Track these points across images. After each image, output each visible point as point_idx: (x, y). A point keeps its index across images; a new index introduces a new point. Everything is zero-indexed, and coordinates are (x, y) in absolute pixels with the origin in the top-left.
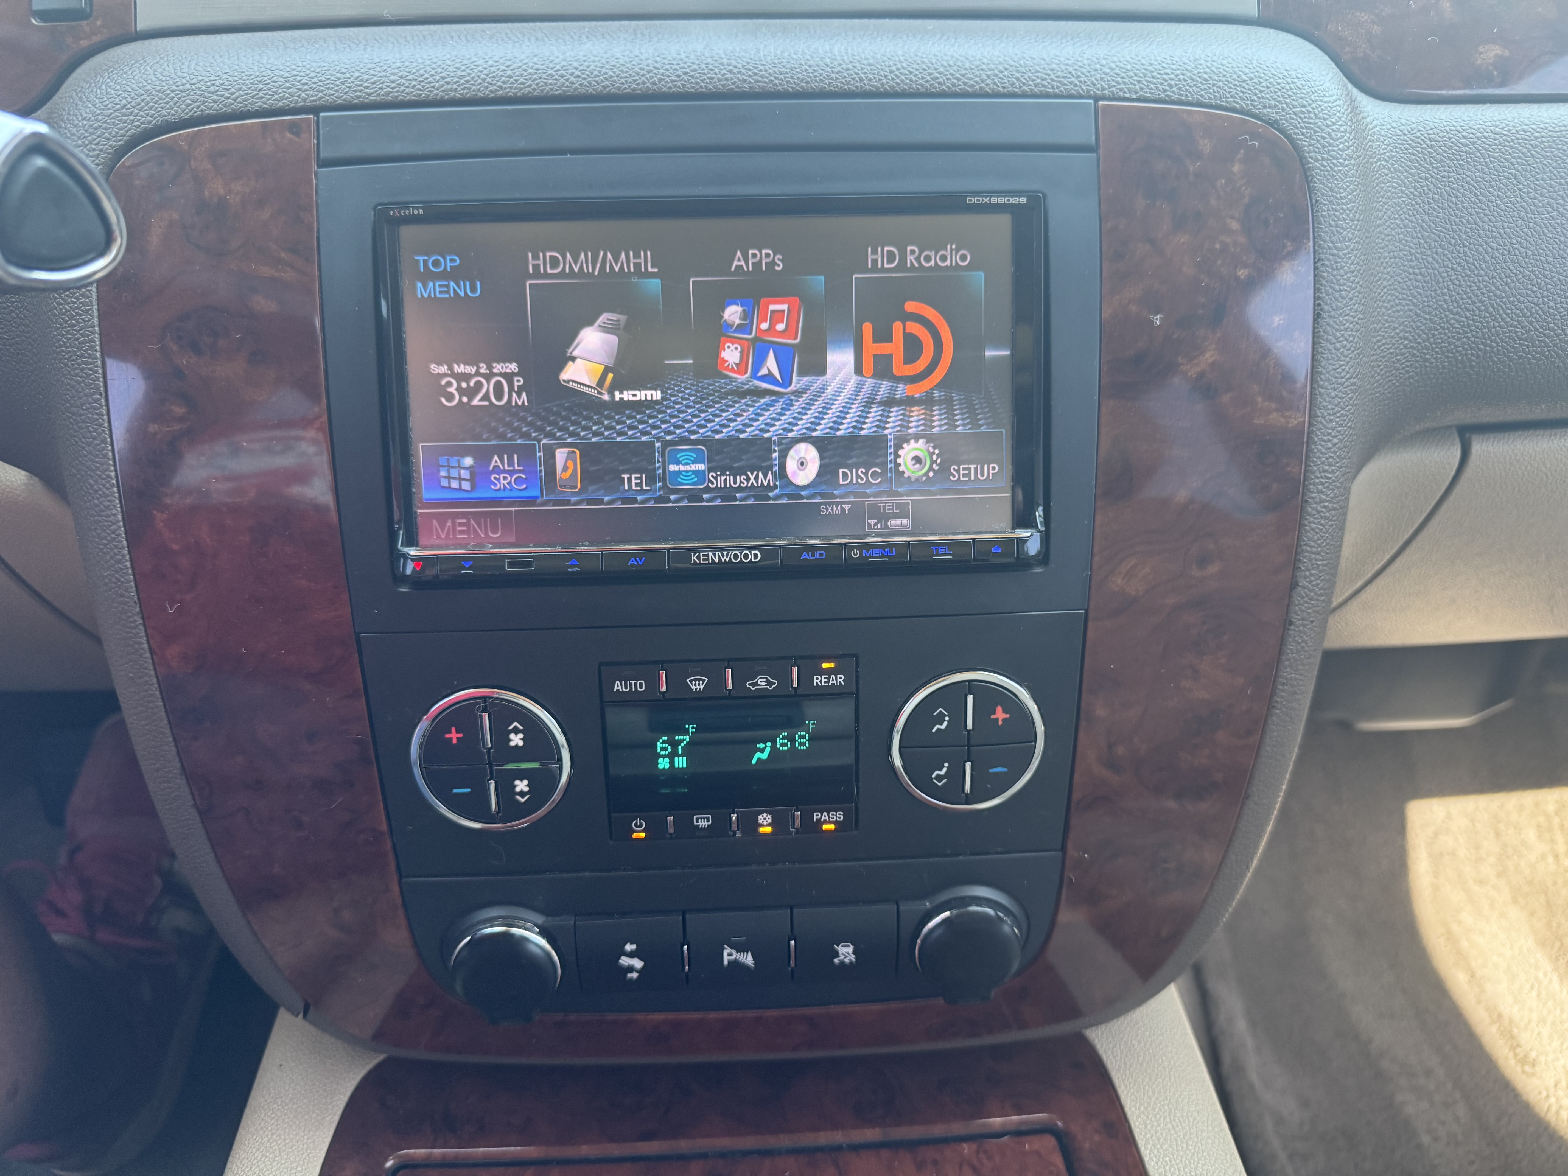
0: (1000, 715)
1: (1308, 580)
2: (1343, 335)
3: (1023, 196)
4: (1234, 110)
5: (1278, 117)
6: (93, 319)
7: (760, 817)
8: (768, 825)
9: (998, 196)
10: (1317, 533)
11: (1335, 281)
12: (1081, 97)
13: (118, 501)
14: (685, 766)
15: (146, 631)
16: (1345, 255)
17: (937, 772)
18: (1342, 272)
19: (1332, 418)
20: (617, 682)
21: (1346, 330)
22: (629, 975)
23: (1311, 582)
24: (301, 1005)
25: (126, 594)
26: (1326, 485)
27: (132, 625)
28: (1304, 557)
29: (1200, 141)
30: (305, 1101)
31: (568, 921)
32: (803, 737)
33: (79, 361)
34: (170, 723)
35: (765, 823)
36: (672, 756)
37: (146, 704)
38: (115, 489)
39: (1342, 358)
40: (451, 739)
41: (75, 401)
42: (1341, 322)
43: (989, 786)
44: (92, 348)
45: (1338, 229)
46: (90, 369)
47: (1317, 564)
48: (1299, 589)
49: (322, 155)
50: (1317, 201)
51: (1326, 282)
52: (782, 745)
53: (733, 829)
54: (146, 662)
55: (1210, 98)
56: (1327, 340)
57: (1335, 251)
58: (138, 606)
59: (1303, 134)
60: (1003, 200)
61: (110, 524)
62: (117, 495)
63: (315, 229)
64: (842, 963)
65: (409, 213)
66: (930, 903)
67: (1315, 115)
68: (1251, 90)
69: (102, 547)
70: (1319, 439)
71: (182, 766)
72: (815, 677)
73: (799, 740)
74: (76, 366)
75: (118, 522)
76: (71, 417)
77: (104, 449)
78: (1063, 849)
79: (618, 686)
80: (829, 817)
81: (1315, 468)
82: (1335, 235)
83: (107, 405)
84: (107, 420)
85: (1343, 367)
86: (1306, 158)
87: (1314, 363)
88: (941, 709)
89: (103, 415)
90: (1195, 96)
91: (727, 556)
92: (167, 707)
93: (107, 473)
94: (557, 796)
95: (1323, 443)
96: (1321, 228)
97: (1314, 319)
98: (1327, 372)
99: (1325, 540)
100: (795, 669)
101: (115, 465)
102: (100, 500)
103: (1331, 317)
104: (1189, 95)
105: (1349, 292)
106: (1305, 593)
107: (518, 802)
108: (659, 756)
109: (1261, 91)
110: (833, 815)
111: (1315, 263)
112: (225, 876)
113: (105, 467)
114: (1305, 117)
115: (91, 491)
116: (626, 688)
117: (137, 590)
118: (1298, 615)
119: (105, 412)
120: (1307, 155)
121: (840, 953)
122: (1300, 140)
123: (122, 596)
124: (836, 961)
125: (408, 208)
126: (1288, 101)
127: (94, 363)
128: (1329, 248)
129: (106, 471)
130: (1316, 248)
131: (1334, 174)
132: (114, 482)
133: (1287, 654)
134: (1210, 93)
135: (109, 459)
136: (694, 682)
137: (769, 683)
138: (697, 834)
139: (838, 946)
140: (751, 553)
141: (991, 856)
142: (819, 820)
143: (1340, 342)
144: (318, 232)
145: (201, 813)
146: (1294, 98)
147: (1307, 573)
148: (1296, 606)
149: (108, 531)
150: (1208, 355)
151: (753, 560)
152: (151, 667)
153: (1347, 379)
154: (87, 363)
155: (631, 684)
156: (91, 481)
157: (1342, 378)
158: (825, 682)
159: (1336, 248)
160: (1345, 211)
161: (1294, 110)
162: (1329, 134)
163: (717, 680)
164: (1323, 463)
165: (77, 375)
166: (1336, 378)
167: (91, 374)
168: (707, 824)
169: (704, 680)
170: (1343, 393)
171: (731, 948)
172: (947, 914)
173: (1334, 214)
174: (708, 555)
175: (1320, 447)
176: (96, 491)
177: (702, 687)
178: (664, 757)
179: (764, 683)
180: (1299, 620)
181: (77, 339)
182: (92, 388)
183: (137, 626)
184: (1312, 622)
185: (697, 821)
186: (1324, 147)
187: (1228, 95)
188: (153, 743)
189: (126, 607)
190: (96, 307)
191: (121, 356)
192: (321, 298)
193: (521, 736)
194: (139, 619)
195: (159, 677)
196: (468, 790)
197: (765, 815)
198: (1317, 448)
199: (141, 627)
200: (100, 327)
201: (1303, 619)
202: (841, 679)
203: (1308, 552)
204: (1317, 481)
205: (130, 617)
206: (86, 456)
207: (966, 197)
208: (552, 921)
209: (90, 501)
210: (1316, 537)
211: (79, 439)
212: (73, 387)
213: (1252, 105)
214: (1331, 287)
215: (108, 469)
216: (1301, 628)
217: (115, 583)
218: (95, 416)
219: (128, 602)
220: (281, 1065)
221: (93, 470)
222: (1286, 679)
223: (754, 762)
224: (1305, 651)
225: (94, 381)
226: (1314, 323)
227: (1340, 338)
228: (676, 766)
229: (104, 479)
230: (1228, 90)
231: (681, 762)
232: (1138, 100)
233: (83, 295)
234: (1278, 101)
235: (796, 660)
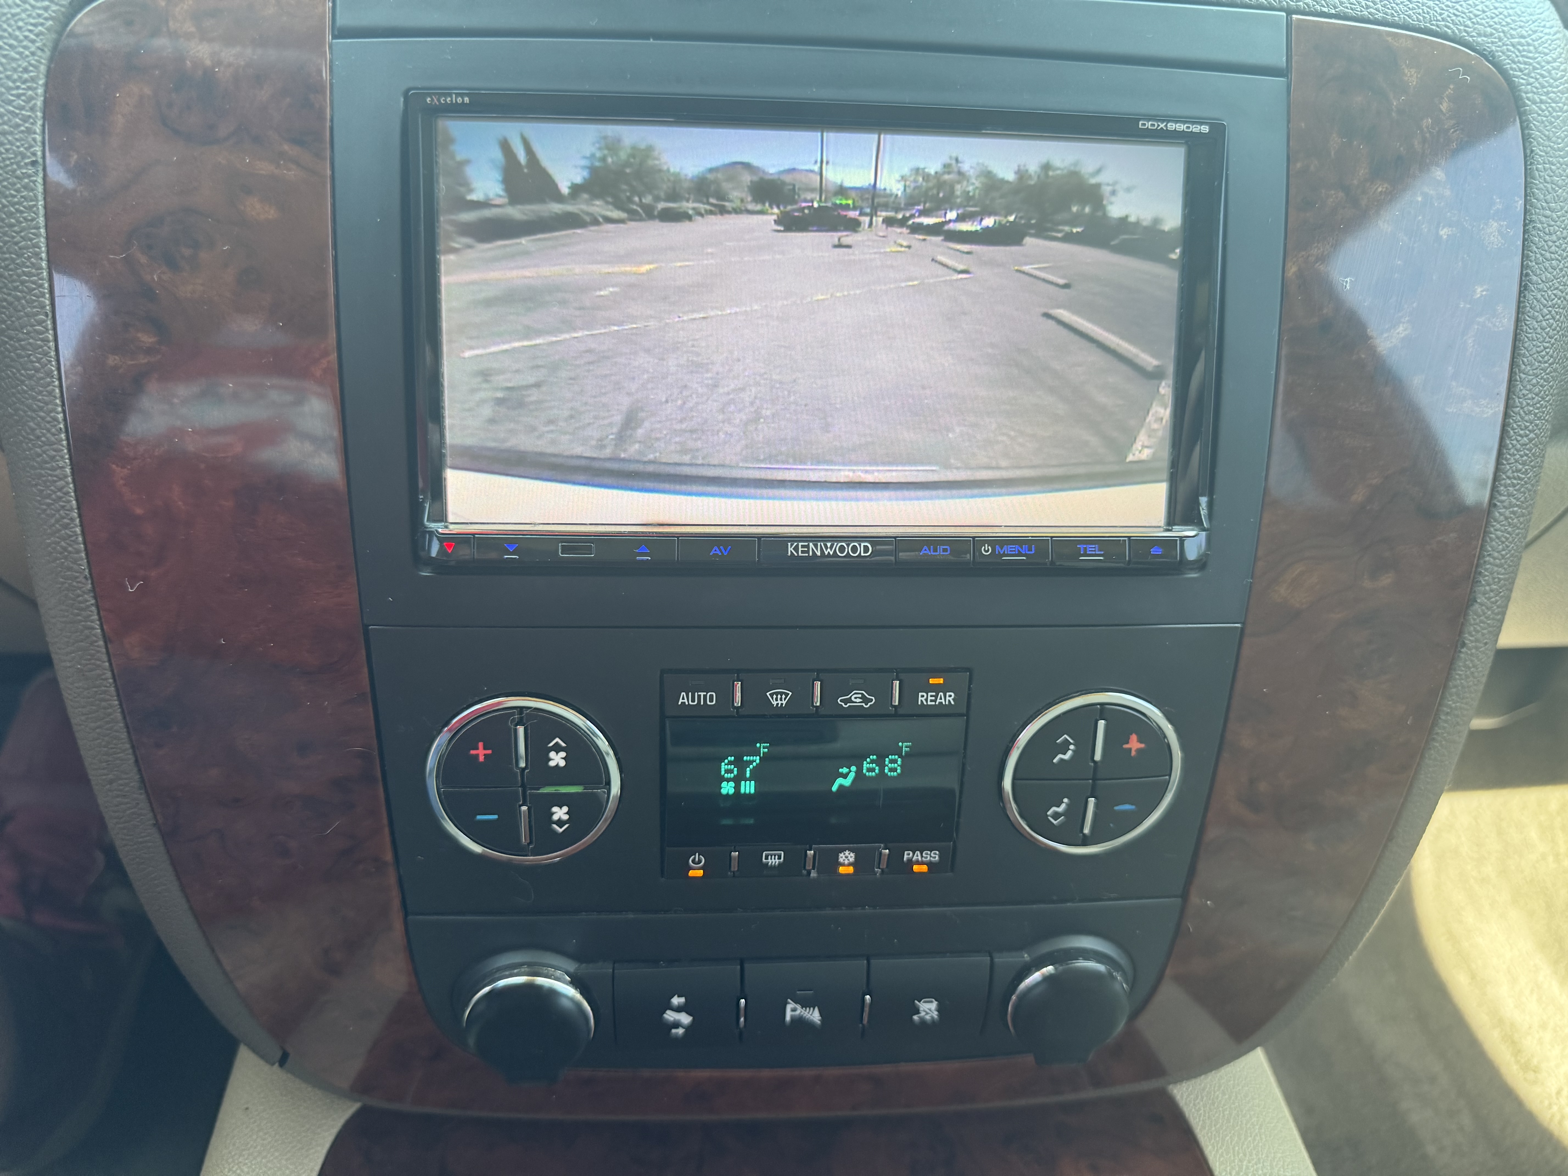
0: (1134, 744)
1: (1487, 596)
2: (1550, 312)
3: (1205, 123)
4: (1445, 37)
5: (1494, 48)
6: (38, 217)
7: (841, 855)
8: (850, 865)
9: (1176, 122)
10: (1503, 542)
11: (1546, 247)
12: (1272, 8)
13: (66, 451)
14: (753, 791)
15: (99, 614)
16: (1559, 218)
17: (1054, 809)
18: (1554, 238)
19: (1531, 409)
20: (683, 693)
21: (1553, 306)
22: (674, 1031)
23: (1489, 599)
24: (279, 1054)
25: (75, 567)
26: (1517, 487)
27: (82, 605)
28: (1486, 570)
29: (1406, 71)
30: (277, 1154)
31: (605, 968)
32: (895, 761)
33: (19, 271)
34: (127, 727)
35: (846, 862)
36: (737, 780)
37: (97, 702)
38: (63, 436)
39: (1547, 339)
40: (477, 755)
41: (13, 322)
42: (1549, 297)
43: (1111, 825)
44: (37, 255)
45: (1554, 186)
46: (34, 283)
47: (1499, 578)
48: (1477, 606)
49: (340, 22)
50: (1532, 151)
51: (1537, 248)
52: (869, 770)
53: (807, 868)
54: (98, 652)
55: (1419, 20)
56: (1534, 318)
57: (1548, 213)
58: (90, 582)
59: (1521, 70)
60: (1181, 127)
61: (55, 478)
62: (65, 443)
63: (328, 117)
64: (923, 1021)
65: (452, 100)
66: (1029, 955)
67: (1535, 48)
68: (1464, 13)
69: (44, 507)
70: (1515, 433)
71: (142, 777)
72: (920, 694)
73: (890, 765)
74: (15, 277)
75: (66, 477)
76: (6, 342)
77: (49, 384)
78: (1185, 896)
79: (684, 699)
80: (922, 856)
81: (1508, 467)
82: (1550, 193)
83: (55, 329)
84: (53, 349)
85: (1548, 350)
86: (1522, 99)
87: (1517, 342)
88: (1065, 736)
89: (49, 341)
90: (1402, 16)
91: (831, 548)
92: (124, 706)
93: (52, 414)
94: (601, 827)
95: (1519, 438)
96: (1535, 184)
97: (1520, 291)
98: (1530, 355)
99: (1510, 551)
100: (897, 683)
101: (63, 405)
102: (43, 448)
103: (1540, 290)
104: (1395, 14)
105: (1560, 262)
106: (1483, 610)
107: (554, 832)
108: (724, 779)
109: (1476, 16)
110: (927, 854)
111: (1525, 225)
112: (191, 908)
113: (50, 407)
114: (1524, 50)
115: (32, 437)
116: (693, 701)
117: (88, 562)
118: (1472, 636)
119: (51, 337)
120: (1524, 95)
121: (921, 1009)
122: (1517, 77)
123: (69, 569)
124: (916, 1017)
125: (450, 95)
126: (1505, 29)
127: (38, 274)
128: (1543, 209)
129: (51, 412)
130: (1528, 207)
131: (1553, 120)
132: (62, 426)
133: (1455, 679)
134: (1419, 14)
135: (55, 397)
136: (775, 696)
137: (865, 700)
138: (765, 872)
139: (919, 1001)
140: (860, 545)
141: (1103, 903)
142: (910, 861)
143: (1548, 320)
144: (332, 120)
145: (163, 836)
146: (1512, 26)
147: (1487, 588)
148: (1471, 625)
149: (52, 488)
150: (1401, 328)
151: (862, 554)
152: (105, 658)
153: (1550, 364)
154: (29, 274)
155: (699, 696)
156: (31, 424)
157: (1546, 362)
158: (931, 701)
159: (1550, 209)
160: (1561, 165)
161: (1512, 40)
162: (1549, 72)
163: (803, 694)
164: (1517, 461)
165: (16, 289)
166: (1540, 362)
167: (35, 289)
168: (777, 861)
169: (787, 695)
170: (1545, 381)
171: (796, 1003)
172: (1049, 969)
173: (1550, 168)
174: (808, 546)
175: (1515, 442)
176: (38, 438)
177: (784, 702)
178: (728, 780)
179: (858, 700)
180: (1472, 641)
181: (16, 244)
182: (35, 307)
183: (88, 607)
184: (1486, 644)
185: (767, 858)
186: (1543, 87)
187: (1439, 18)
188: (106, 749)
189: (75, 584)
190: (41, 203)
191: (71, 271)
192: (334, 205)
193: (563, 754)
194: (91, 599)
195: (115, 671)
196: (496, 817)
197: (847, 853)
198: (1512, 444)
199: (94, 608)
200: (46, 229)
201: (1477, 641)
202: (949, 698)
203: (1490, 564)
204: (1509, 482)
205: (79, 596)
206: (25, 392)
207: (1140, 119)
208: (587, 969)
209: (30, 449)
210: (1501, 547)
211: (17, 370)
212: (11, 304)
213: (1466, 31)
214: (1542, 255)
215: (54, 410)
216: (1474, 651)
217: (61, 553)
218: (39, 342)
219: (77, 577)
220: (247, 1109)
221: (34, 411)
222: (1451, 708)
223: (834, 788)
224: (1474, 677)
225: (38, 297)
226: (1520, 297)
227: (1547, 315)
228: (742, 791)
229: (49, 422)
230: (1439, 11)
231: (748, 787)
232: (1336, 16)
233: (26, 187)
234: (1494, 29)
235: (899, 673)
